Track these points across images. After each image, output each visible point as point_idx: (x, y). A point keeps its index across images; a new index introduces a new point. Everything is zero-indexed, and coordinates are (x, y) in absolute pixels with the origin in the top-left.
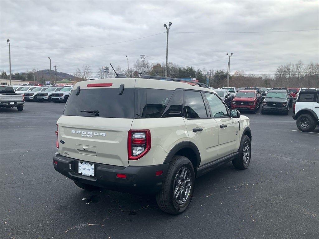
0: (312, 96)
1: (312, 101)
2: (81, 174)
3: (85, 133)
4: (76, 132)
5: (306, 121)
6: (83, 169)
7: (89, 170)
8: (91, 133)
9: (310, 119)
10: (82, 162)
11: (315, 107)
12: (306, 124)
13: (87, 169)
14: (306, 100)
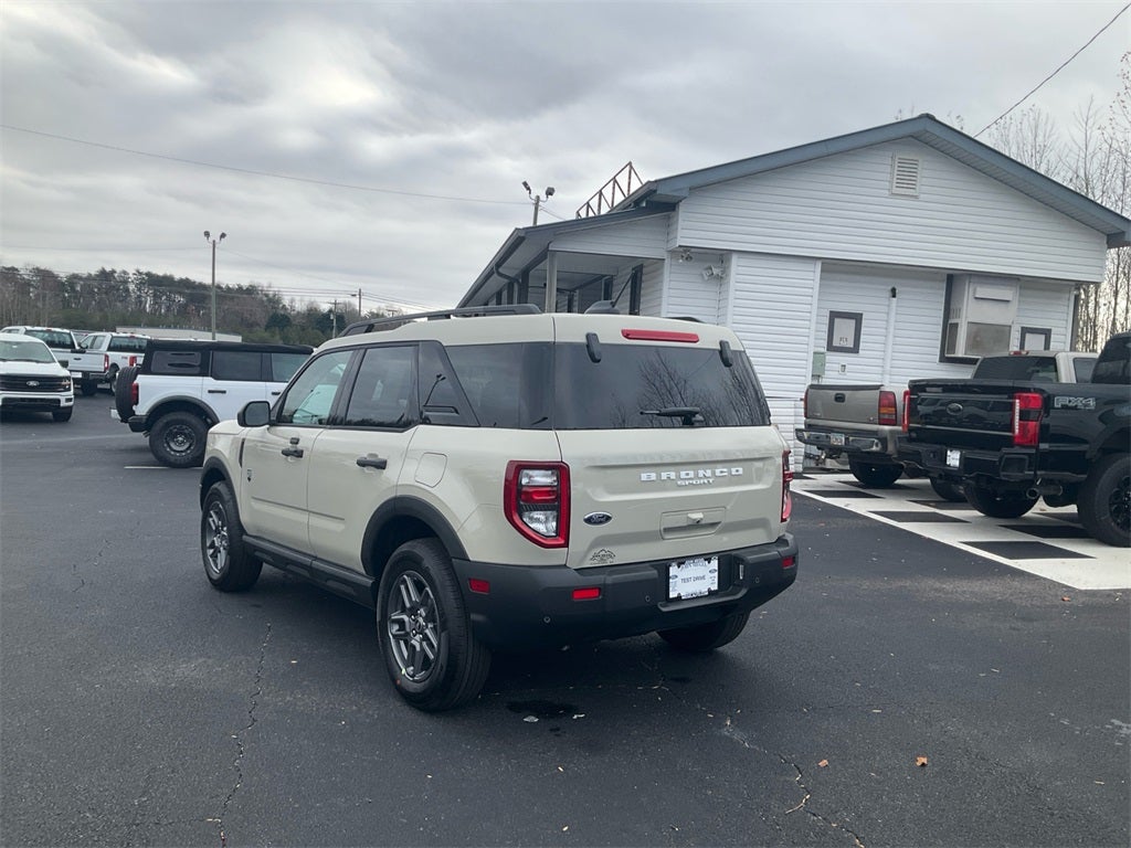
0: (196, 359)
1: (196, 372)
2: (679, 598)
3: (692, 474)
4: (659, 476)
5: (181, 434)
6: (684, 580)
7: (703, 578)
8: (709, 473)
9: (199, 427)
10: (681, 561)
11: (210, 392)
12: (183, 442)
13: (697, 578)
14: (174, 370)
